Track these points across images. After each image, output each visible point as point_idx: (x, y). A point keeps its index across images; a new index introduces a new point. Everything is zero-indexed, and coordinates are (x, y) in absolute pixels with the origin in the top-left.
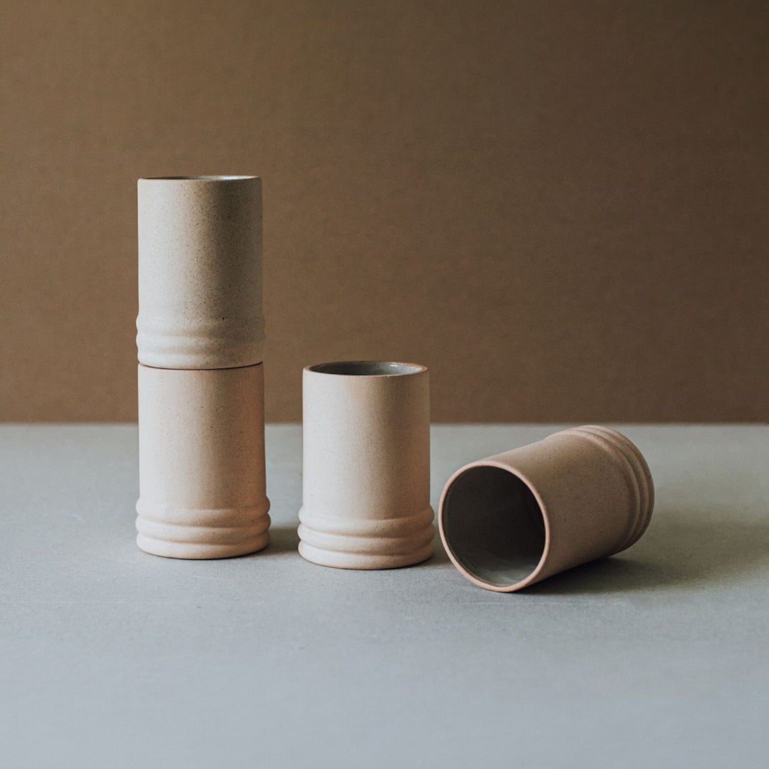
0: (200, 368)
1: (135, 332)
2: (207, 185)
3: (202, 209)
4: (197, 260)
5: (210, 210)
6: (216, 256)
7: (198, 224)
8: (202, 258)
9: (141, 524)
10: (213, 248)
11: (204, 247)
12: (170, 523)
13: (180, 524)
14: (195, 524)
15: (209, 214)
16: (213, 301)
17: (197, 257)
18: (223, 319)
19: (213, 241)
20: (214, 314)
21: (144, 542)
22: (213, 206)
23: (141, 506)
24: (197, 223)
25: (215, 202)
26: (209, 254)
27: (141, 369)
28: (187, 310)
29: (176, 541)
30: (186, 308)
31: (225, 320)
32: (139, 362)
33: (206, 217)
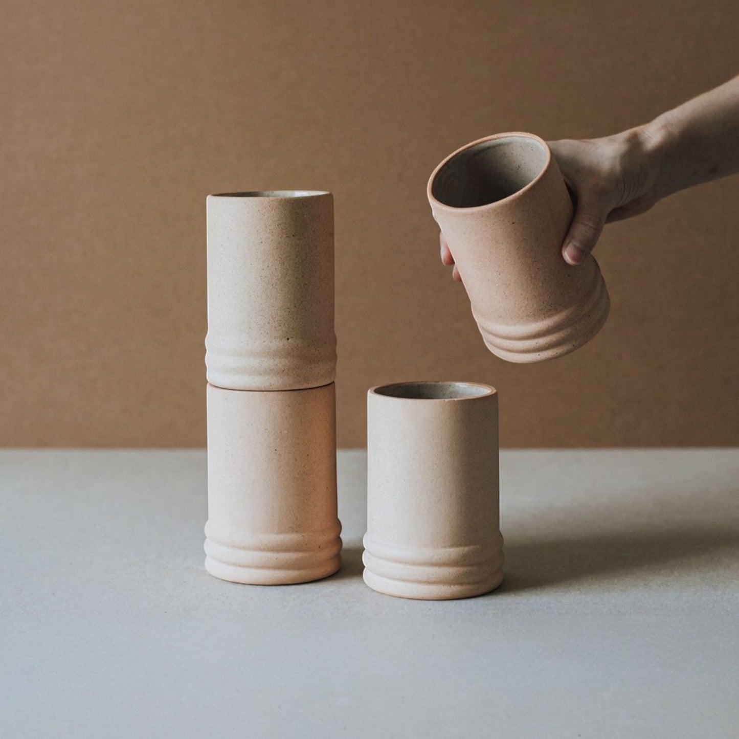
0: (264, 390)
1: (204, 351)
2: (271, 203)
3: (266, 227)
4: (261, 279)
5: (274, 228)
6: (280, 275)
7: (262, 243)
8: (266, 277)
9: (209, 547)
10: (277, 267)
11: (268, 266)
12: (234, 547)
13: (244, 548)
14: (258, 549)
15: (272, 232)
16: (277, 321)
17: (261, 276)
18: (288, 339)
19: (276, 260)
20: (279, 335)
21: (212, 566)
22: (277, 224)
23: (209, 529)
24: (260, 241)
25: (279, 220)
26: (272, 273)
27: (209, 389)
28: (251, 330)
29: (240, 566)
30: (250, 328)
31: (290, 340)
32: (207, 382)
33: (270, 236)
